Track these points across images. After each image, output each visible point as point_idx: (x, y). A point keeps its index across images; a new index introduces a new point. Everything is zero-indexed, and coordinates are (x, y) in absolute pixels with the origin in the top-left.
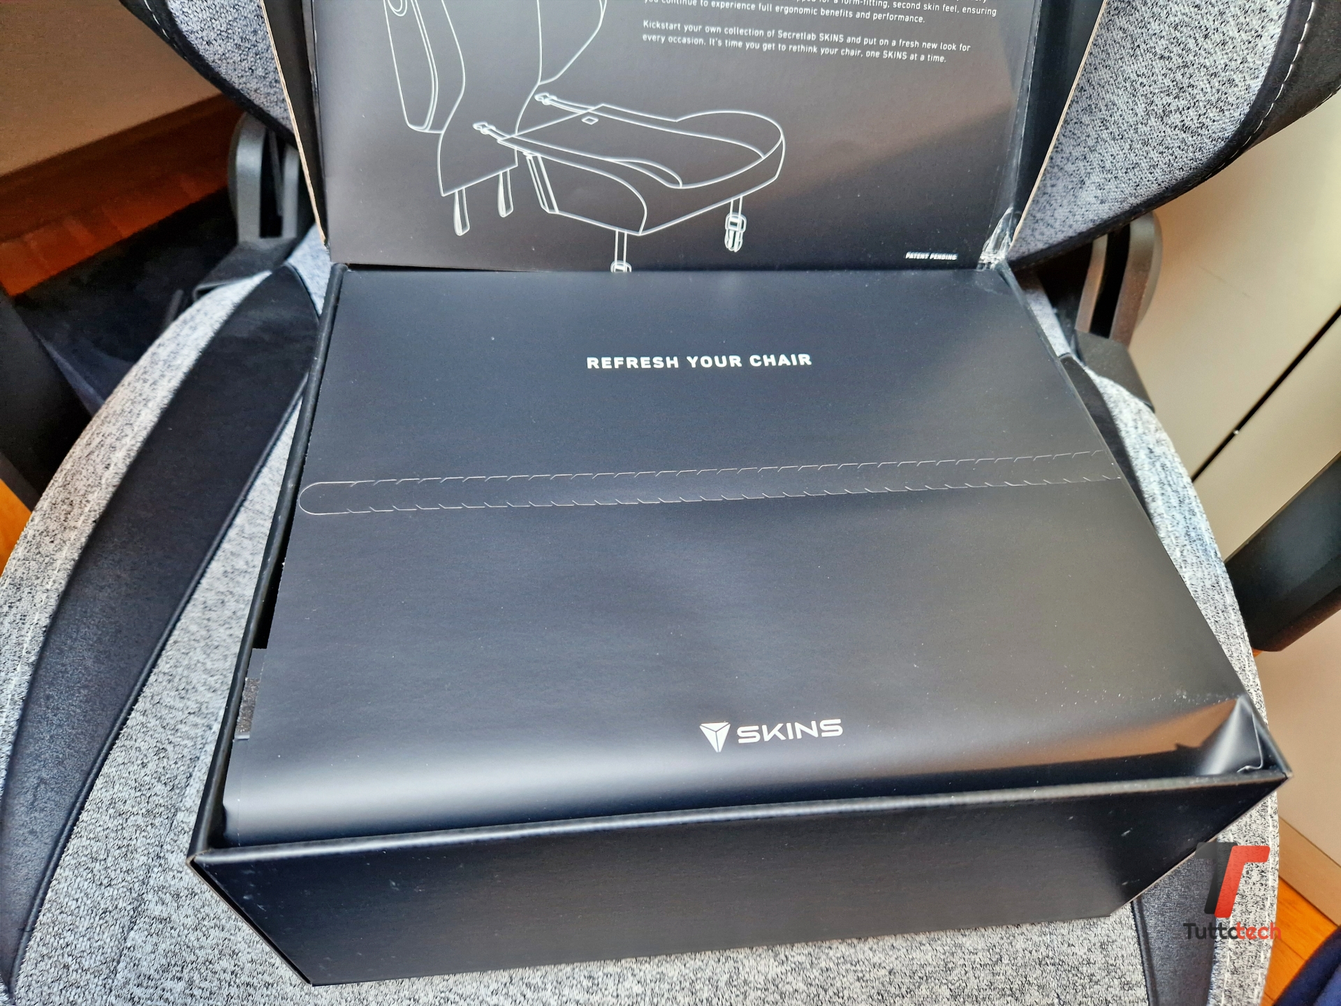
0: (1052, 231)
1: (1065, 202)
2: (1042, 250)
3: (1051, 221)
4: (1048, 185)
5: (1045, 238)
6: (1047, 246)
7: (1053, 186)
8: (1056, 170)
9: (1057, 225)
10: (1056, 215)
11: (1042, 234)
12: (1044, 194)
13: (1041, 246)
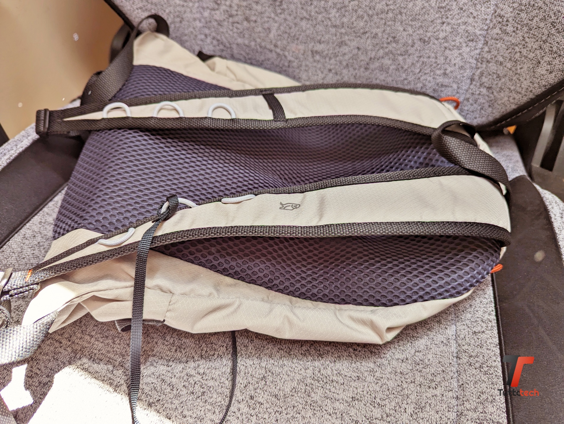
0: (520, 96)
1: (528, 77)
2: (514, 109)
3: (519, 90)
4: (518, 69)
5: (516, 101)
6: (517, 106)
7: (521, 68)
8: (523, 58)
9: (523, 92)
10: (523, 86)
11: (514, 99)
12: (516, 74)
13: (514, 107)
